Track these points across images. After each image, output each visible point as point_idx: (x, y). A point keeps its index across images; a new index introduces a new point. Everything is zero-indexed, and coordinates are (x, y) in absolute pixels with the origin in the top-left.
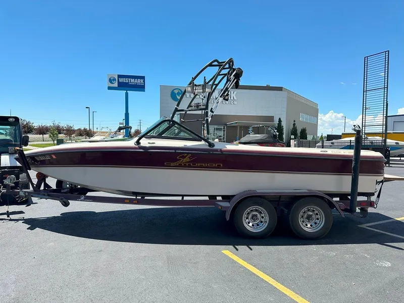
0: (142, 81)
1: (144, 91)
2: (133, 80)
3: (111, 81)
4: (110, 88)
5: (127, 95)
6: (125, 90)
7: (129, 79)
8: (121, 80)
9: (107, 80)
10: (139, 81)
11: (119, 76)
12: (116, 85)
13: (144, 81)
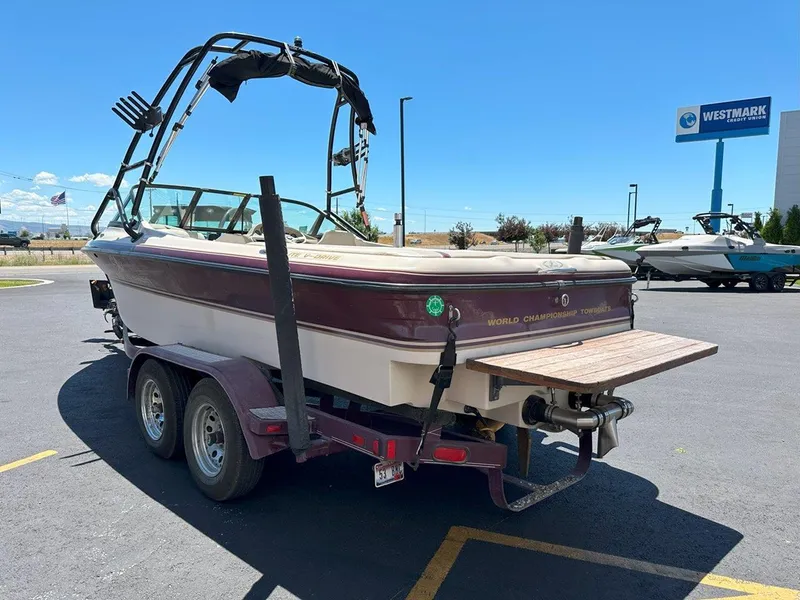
0: (762, 109)
1: (767, 133)
2: (737, 112)
3: (684, 123)
4: (680, 139)
5: (720, 149)
6: (716, 138)
7: (729, 111)
8: (708, 117)
9: (676, 122)
10: (753, 112)
11: (705, 109)
12: (695, 129)
13: (768, 110)
